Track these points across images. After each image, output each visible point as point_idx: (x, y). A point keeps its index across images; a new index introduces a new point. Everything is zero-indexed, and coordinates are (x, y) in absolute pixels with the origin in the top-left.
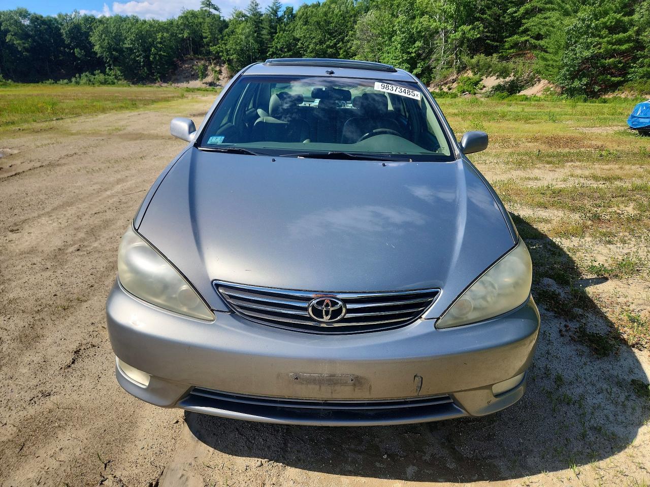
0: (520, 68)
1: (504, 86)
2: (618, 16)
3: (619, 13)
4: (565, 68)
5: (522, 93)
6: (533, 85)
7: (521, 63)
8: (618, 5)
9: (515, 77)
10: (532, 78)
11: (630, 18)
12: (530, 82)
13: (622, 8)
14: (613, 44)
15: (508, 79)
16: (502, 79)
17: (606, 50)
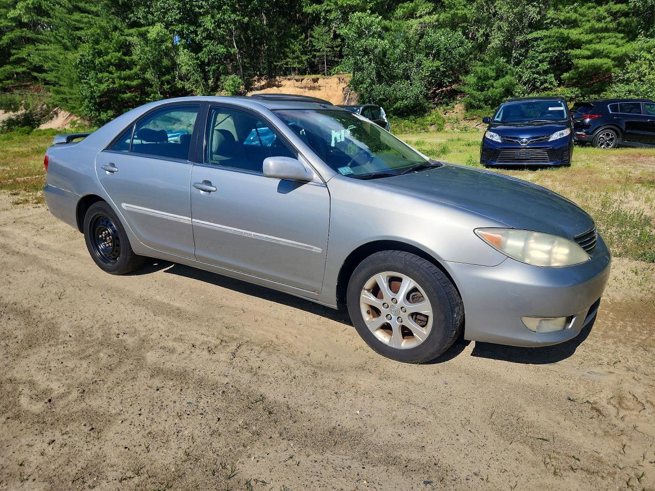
0: (30, 101)
1: (17, 119)
2: (119, 55)
3: (119, 52)
4: (86, 100)
5: (43, 127)
6: (51, 118)
7: (29, 95)
8: (115, 45)
9: (27, 110)
10: (47, 112)
11: (130, 57)
12: (48, 115)
13: (120, 48)
14: (125, 79)
15: (19, 113)
16: (11, 113)
17: (120, 86)
